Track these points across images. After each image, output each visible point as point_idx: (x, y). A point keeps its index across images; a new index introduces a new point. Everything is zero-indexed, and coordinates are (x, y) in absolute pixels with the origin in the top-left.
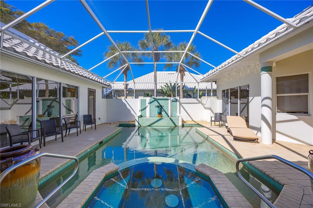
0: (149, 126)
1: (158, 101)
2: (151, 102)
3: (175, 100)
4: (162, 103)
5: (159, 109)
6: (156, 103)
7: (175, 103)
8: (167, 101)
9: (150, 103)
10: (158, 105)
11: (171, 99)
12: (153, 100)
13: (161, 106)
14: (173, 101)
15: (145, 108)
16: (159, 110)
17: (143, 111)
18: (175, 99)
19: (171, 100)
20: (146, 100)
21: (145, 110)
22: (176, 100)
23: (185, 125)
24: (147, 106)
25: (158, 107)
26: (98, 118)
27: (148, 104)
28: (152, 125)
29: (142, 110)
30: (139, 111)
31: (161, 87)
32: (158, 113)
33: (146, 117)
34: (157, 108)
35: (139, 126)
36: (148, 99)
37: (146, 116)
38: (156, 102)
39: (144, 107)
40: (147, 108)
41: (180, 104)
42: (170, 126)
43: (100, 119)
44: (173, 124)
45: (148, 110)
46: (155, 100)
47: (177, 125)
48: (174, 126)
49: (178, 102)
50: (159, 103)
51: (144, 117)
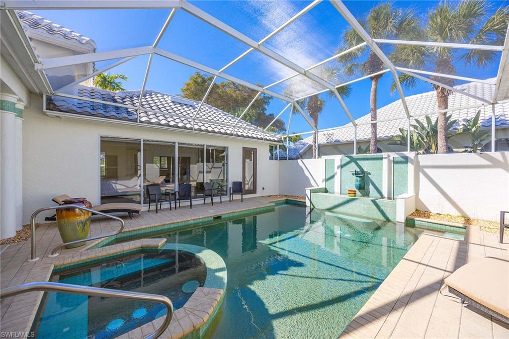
0: (329, 210)
1: (358, 162)
2: (342, 164)
3: (403, 160)
4: (366, 166)
5: (359, 179)
6: (353, 167)
7: (402, 166)
8: (378, 161)
9: (342, 166)
10: (358, 170)
11: (389, 156)
12: (348, 159)
13: (363, 172)
14: (395, 162)
15: (333, 177)
16: (357, 181)
17: (330, 181)
18: (402, 157)
19: (389, 160)
20: (334, 160)
21: (331, 180)
22: (406, 160)
23: (416, 222)
24: (336, 173)
25: (356, 174)
26: (262, 188)
27: (338, 168)
28: (334, 210)
29: (327, 180)
30: (322, 181)
31: (401, 130)
32: (356, 187)
33: (333, 193)
34: (355, 176)
35: (312, 207)
36: (338, 159)
37: (335, 191)
38: (353, 164)
39: (332, 174)
40: (335, 176)
41: (419, 169)
42: (372, 219)
43: (264, 189)
44: (379, 213)
45: (337, 179)
46: (353, 160)
47: (390, 218)
48: (383, 218)
49: (409, 164)
50: (359, 167)
51: (330, 193)
